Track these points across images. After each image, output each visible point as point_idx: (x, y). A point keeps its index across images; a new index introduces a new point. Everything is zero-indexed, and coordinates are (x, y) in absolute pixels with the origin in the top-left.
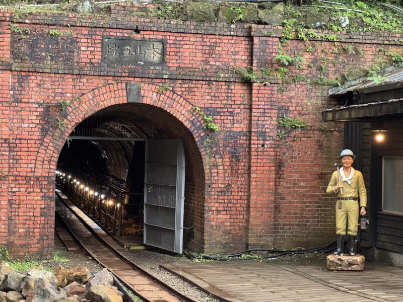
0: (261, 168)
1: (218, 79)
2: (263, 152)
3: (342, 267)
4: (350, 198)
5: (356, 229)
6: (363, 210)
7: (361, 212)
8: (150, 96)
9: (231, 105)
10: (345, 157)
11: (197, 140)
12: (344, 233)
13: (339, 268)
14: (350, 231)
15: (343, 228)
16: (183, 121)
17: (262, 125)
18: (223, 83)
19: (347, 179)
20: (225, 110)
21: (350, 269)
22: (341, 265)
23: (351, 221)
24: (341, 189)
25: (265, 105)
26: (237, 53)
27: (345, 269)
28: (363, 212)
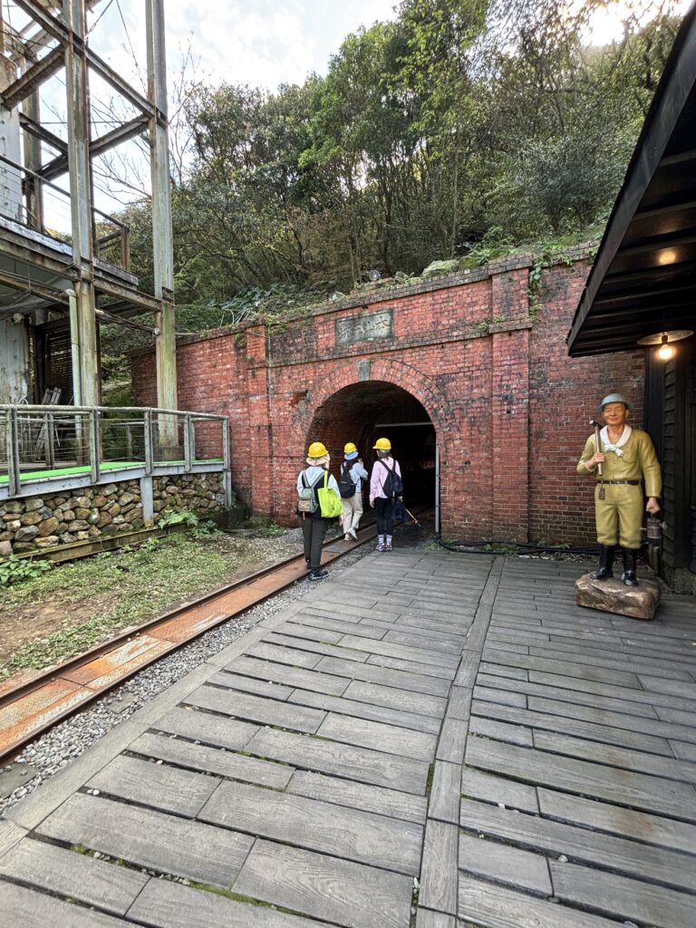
0: (507, 440)
1: (451, 340)
2: (509, 419)
3: (604, 606)
4: (622, 481)
5: (638, 537)
6: (651, 503)
7: (648, 506)
8: (381, 372)
9: (469, 367)
10: (608, 406)
11: (429, 412)
12: (611, 542)
13: (597, 606)
14: (625, 539)
15: (608, 534)
16: (414, 394)
17: (507, 386)
18: (458, 344)
19: (612, 447)
20: (461, 374)
21: (621, 611)
22: (602, 602)
23: (625, 521)
24: (599, 465)
25: (511, 360)
26: (475, 303)
27: (611, 610)
28: (651, 508)
